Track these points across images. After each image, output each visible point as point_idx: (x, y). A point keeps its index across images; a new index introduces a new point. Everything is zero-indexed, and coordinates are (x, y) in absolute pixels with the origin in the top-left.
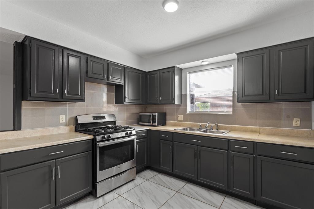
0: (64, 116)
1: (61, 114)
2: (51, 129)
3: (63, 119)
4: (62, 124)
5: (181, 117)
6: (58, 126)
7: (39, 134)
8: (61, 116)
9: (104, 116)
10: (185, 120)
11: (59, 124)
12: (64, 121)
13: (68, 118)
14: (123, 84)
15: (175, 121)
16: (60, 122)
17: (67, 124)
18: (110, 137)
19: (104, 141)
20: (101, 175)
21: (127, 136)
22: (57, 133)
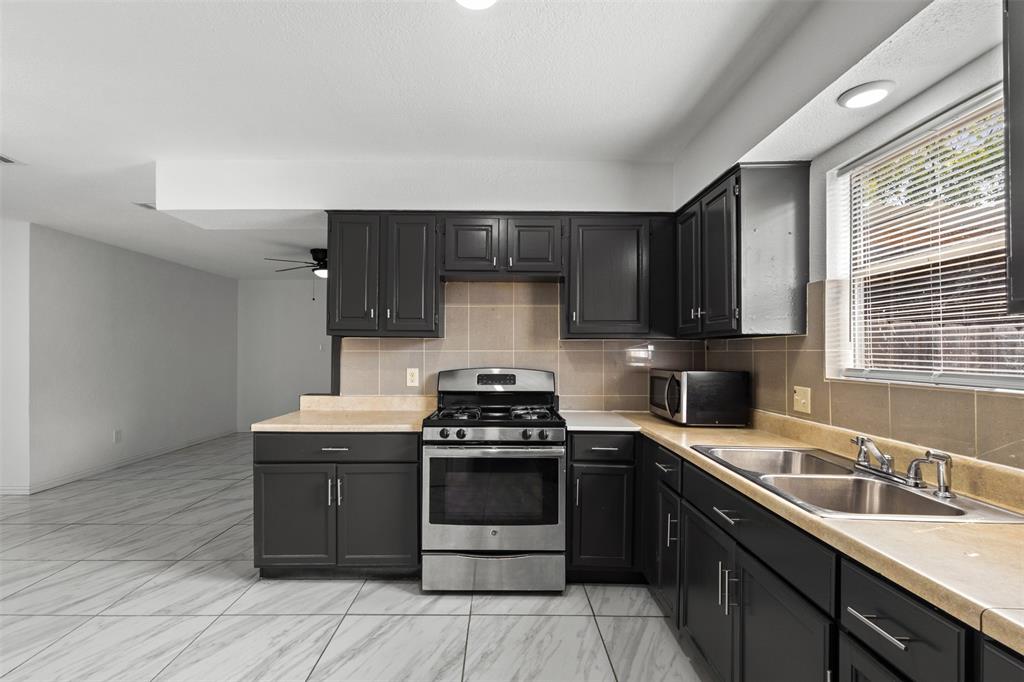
0: (416, 371)
1: (411, 367)
2: (389, 398)
3: (414, 378)
4: (411, 390)
5: (803, 398)
6: (402, 393)
7: (366, 408)
8: (409, 371)
9: (514, 376)
10: (818, 414)
11: (404, 390)
12: (416, 384)
13: (426, 375)
14: (565, 275)
15: (782, 411)
16: (408, 385)
17: (424, 391)
18: (464, 436)
19: (444, 443)
20: (434, 535)
21: (526, 442)
22: (399, 409)
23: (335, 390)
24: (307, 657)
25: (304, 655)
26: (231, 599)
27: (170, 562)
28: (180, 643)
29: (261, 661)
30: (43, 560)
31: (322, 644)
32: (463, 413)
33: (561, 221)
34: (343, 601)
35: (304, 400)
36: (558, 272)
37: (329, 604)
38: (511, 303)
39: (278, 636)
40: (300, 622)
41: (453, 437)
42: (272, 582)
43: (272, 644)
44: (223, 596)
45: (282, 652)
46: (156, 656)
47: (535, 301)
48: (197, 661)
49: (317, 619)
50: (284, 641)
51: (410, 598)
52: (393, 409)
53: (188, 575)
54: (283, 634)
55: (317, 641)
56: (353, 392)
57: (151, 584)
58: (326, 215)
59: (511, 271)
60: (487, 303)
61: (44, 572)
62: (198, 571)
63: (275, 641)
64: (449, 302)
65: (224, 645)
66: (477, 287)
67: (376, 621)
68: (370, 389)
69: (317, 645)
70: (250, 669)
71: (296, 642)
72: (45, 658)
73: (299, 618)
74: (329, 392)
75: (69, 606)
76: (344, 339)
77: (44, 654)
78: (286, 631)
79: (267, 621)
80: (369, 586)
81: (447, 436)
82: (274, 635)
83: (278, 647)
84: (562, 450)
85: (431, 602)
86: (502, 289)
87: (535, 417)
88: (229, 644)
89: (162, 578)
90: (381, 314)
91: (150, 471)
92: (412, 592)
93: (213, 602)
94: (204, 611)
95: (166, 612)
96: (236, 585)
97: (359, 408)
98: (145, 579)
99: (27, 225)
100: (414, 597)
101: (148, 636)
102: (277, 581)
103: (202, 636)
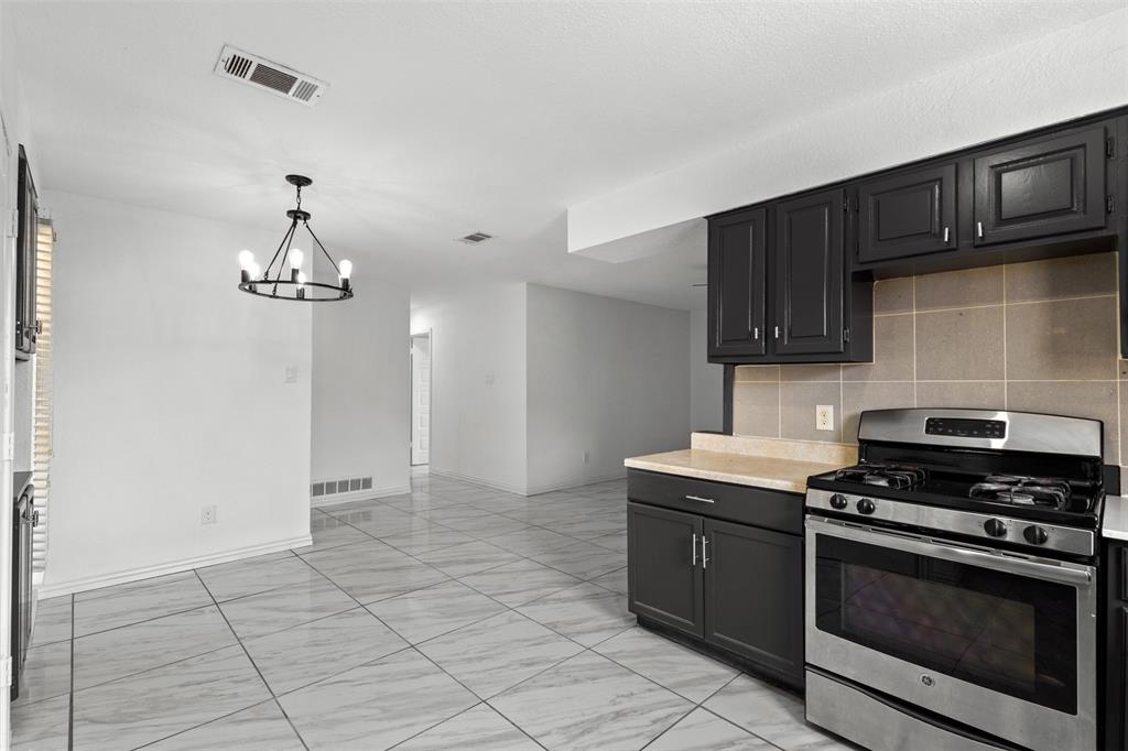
0: (830, 409)
1: (822, 403)
2: (791, 444)
3: (826, 418)
4: (822, 435)
6: (810, 438)
7: (763, 453)
8: (819, 408)
9: (1002, 423)
11: (816, 435)
12: (830, 426)
13: (843, 416)
14: (1117, 233)
16: (818, 428)
17: (839, 438)
18: (870, 511)
19: (837, 516)
20: (822, 646)
21: (994, 540)
22: (807, 460)
23: (727, 430)
24: (637, 736)
25: (634, 732)
26: (604, 635)
27: (579, 580)
28: (548, 661)
29: (595, 715)
30: (507, 550)
31: (658, 728)
32: (881, 475)
33: (1106, 130)
34: (705, 687)
35: (696, 438)
36: (1101, 228)
37: (688, 684)
38: (1000, 299)
39: (623, 696)
40: (650, 690)
41: (851, 509)
42: (646, 633)
43: (613, 703)
44: (600, 629)
45: (618, 715)
46: (528, 665)
47: (1054, 291)
48: (551, 686)
49: (668, 695)
50: (626, 705)
51: (788, 723)
52: (796, 459)
53: (583, 598)
54: (627, 696)
55: (655, 722)
56: (750, 432)
57: (556, 596)
58: (706, 221)
59: (983, 245)
60: (949, 304)
61: (503, 560)
62: (594, 597)
63: (618, 700)
64: (882, 309)
65: (576, 681)
66: (930, 280)
67: (733, 733)
68: (765, 430)
69: (655, 726)
70: (582, 719)
71: (635, 712)
72: (470, 631)
73: (653, 686)
74: (721, 430)
75: (501, 594)
76: (736, 367)
77: (470, 627)
78: (632, 694)
79: (620, 675)
80: (743, 682)
81: (844, 506)
82: (620, 693)
83: (617, 708)
84: (1087, 571)
85: (816, 744)
86: (980, 279)
87: (1029, 501)
88: (581, 682)
89: (568, 593)
90: (768, 334)
91: (606, 492)
92: (793, 714)
93: (590, 632)
94: (578, 639)
95: (552, 626)
96: (614, 623)
97: (754, 453)
98: (554, 590)
99: (523, 286)
100: (796, 724)
101: (530, 643)
102: (652, 634)
103: (567, 663)
